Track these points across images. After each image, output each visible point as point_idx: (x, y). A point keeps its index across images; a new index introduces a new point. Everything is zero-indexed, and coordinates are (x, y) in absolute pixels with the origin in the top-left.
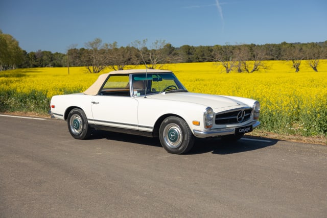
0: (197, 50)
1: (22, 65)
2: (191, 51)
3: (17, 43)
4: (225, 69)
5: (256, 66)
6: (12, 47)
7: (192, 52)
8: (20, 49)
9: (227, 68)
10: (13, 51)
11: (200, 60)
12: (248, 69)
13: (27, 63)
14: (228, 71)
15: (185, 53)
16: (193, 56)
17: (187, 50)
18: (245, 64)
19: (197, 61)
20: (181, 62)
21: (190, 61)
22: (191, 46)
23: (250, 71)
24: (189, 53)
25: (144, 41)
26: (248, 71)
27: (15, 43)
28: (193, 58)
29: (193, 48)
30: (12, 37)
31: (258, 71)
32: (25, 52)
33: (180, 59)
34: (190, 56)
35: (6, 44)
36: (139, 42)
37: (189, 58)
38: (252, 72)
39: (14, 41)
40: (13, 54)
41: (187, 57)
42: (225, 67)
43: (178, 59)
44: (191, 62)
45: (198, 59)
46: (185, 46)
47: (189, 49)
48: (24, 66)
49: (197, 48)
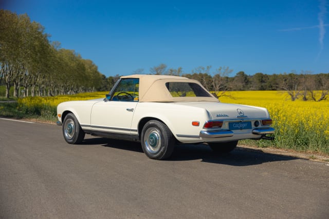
0: (271, 79)
1: (100, 88)
2: (264, 79)
3: (96, 68)
4: (290, 97)
5: (324, 95)
6: (91, 71)
7: (266, 80)
8: (98, 73)
9: (292, 96)
10: (92, 75)
11: (273, 88)
12: (315, 97)
13: (105, 86)
14: (293, 99)
15: (258, 81)
16: (266, 84)
17: (260, 78)
18: (312, 93)
19: (270, 89)
20: (254, 90)
21: (262, 89)
22: (264, 74)
23: (317, 100)
24: (262, 81)
25: (208, 67)
26: (315, 100)
27: (94, 67)
28: (266, 86)
29: (266, 76)
30: (91, 62)
31: (326, 100)
32: (104, 77)
33: (253, 87)
34: (263, 84)
35: (84, 68)
36: (203, 69)
37: (262, 86)
38: (319, 101)
39: (93, 66)
40: (92, 77)
41: (259, 85)
42: (291, 95)
43: (250, 87)
44: (264, 90)
45: (271, 87)
46: (258, 74)
47: (262, 77)
48: (102, 89)
49: (270, 76)
